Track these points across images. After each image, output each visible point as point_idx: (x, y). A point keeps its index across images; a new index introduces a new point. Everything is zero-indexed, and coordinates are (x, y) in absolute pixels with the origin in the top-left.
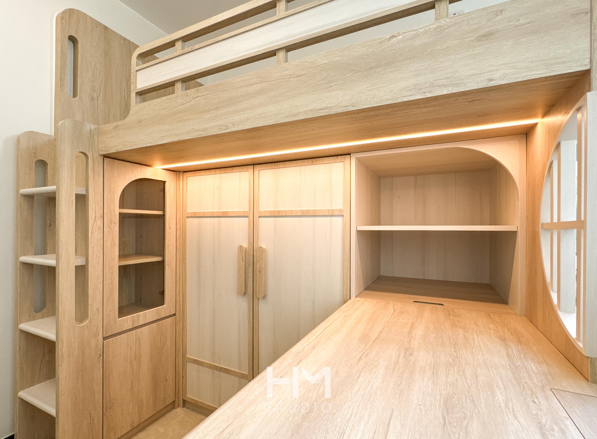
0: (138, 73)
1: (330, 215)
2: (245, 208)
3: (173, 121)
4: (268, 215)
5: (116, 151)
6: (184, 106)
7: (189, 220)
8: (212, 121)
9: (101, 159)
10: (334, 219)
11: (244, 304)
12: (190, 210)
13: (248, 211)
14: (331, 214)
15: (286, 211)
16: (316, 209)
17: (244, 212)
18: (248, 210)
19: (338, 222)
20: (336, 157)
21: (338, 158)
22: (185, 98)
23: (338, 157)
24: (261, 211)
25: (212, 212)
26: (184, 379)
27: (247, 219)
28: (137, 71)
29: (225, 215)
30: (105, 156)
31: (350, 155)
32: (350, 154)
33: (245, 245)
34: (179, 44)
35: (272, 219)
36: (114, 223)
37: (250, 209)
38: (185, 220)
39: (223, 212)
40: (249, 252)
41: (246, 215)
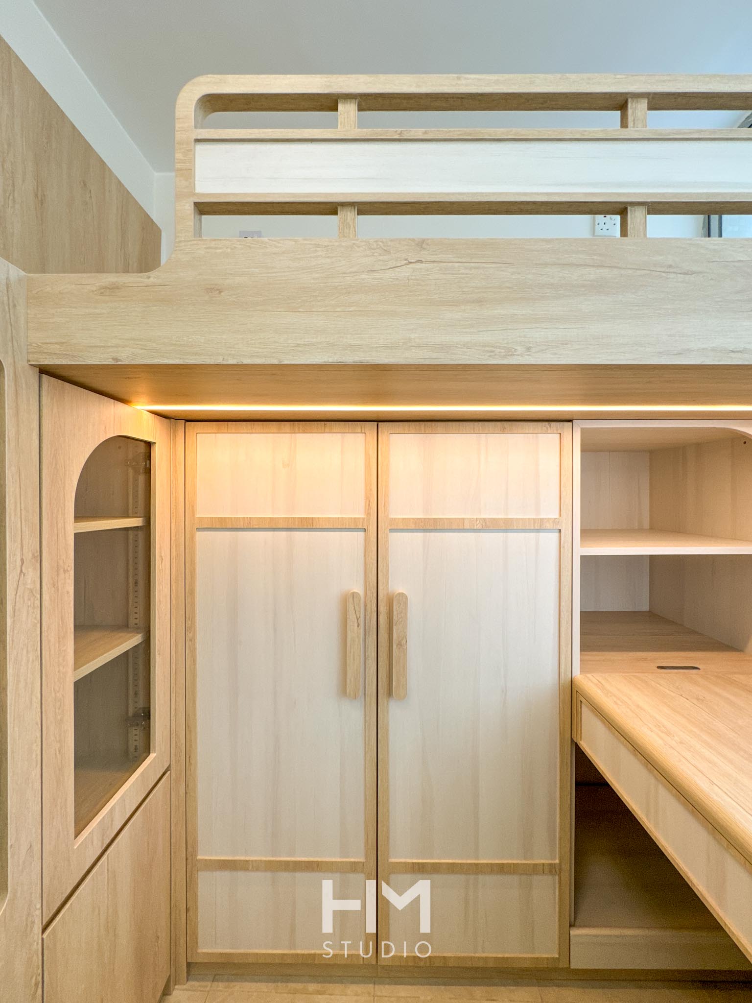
0: (199, 147)
1: (536, 528)
2: (357, 511)
3: (338, 309)
4: (412, 527)
6: (377, 275)
8: (464, 330)
9: (33, 376)
10: (542, 535)
11: (354, 715)
13: (363, 519)
15: (450, 520)
16: (510, 517)
17: (356, 519)
18: (361, 515)
19: (550, 540)
20: (547, 423)
21: (550, 426)
22: (380, 255)
24: (395, 519)
25: (271, 519)
26: (191, 913)
27: (361, 534)
28: (198, 141)
29: (307, 525)
31: (571, 423)
32: (570, 421)
33: (358, 588)
35: (420, 535)
36: (64, 571)
37: (368, 514)
38: (193, 537)
39: (302, 519)
40: (369, 606)
41: (360, 527)
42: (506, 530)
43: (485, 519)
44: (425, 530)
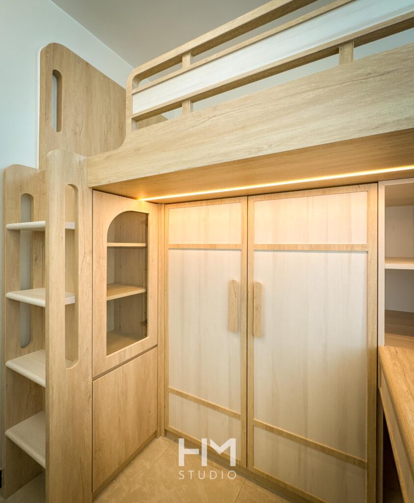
0: (134, 96)
1: (348, 250)
2: (236, 240)
4: (266, 248)
5: (108, 183)
6: (195, 128)
7: (170, 251)
9: (90, 192)
11: (236, 341)
12: (172, 241)
13: (240, 245)
14: (351, 249)
15: (288, 245)
16: (329, 243)
17: (236, 245)
18: (240, 243)
20: (357, 186)
21: (359, 187)
22: (197, 118)
23: (361, 185)
24: (257, 245)
25: (198, 245)
26: (166, 408)
27: (239, 252)
28: (133, 94)
29: (213, 248)
30: (94, 189)
31: (377, 184)
32: (377, 182)
33: (238, 279)
34: (187, 59)
35: (271, 253)
37: (243, 242)
38: (167, 252)
39: (211, 245)
40: (243, 288)
41: (238, 248)
42: (327, 251)
43: (311, 245)
44: (274, 251)
